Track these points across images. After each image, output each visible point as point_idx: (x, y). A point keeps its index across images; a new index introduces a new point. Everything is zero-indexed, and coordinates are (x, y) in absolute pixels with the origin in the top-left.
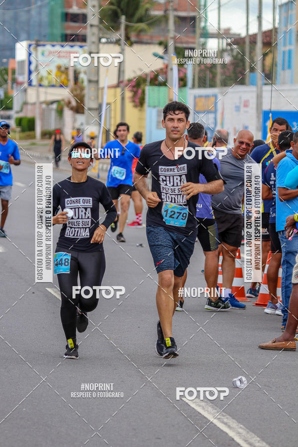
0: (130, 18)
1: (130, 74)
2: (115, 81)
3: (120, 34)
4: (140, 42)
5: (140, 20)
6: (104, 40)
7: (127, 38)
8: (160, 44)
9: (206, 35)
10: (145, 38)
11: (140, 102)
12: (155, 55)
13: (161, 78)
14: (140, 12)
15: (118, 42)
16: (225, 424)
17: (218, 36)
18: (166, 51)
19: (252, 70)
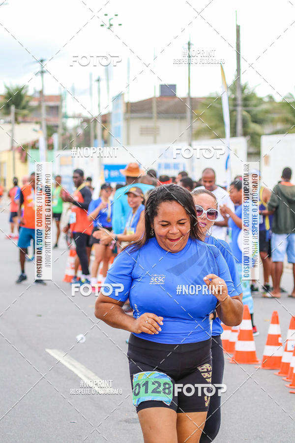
0: (17, 106)
1: (19, 142)
2: (8, 147)
3: (11, 117)
4: (25, 122)
5: (24, 108)
7: (16, 120)
8: (37, 123)
9: (66, 116)
10: (28, 119)
11: (25, 159)
12: (34, 130)
13: (38, 145)
14: (23, 103)
15: (10, 122)
17: (74, 117)
18: (41, 128)
19: (95, 138)
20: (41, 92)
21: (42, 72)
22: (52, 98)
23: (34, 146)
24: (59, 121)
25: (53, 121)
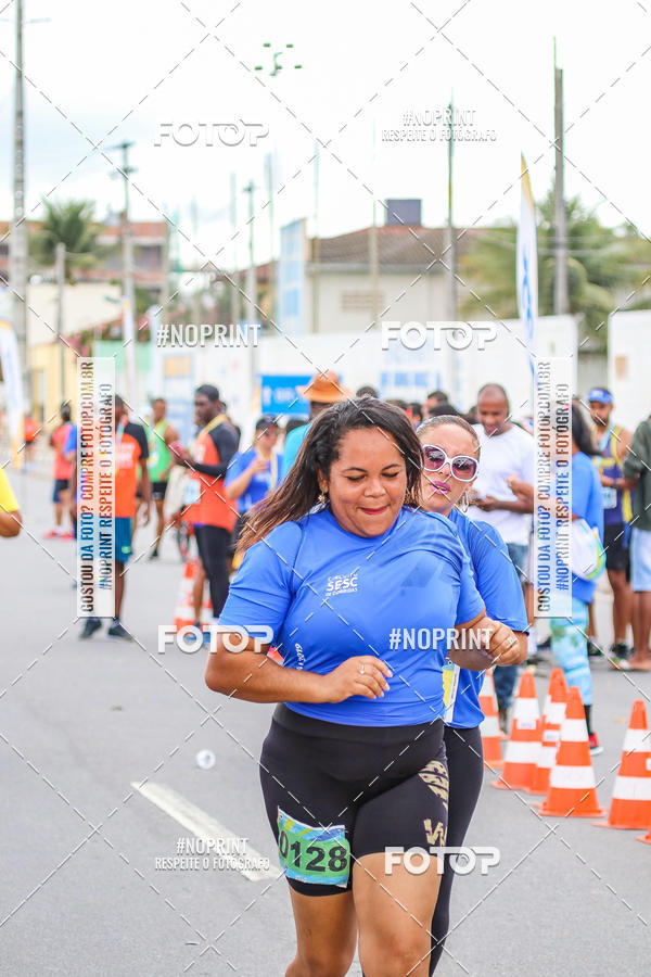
0: (70, 246)
1: (73, 326)
2: (51, 336)
3: (57, 270)
4: (86, 280)
5: (85, 250)
6: (36, 279)
7: (68, 275)
8: (114, 283)
9: (177, 269)
10: (94, 274)
12: (108, 299)
13: (115, 332)
14: (85, 238)
15: (54, 282)
16: (191, 818)
17: (195, 270)
18: (123, 293)
19: (243, 316)
20: (123, 215)
21: (126, 171)
22: (145, 228)
23: (109, 334)
24: (160, 279)
25: (149, 279)
